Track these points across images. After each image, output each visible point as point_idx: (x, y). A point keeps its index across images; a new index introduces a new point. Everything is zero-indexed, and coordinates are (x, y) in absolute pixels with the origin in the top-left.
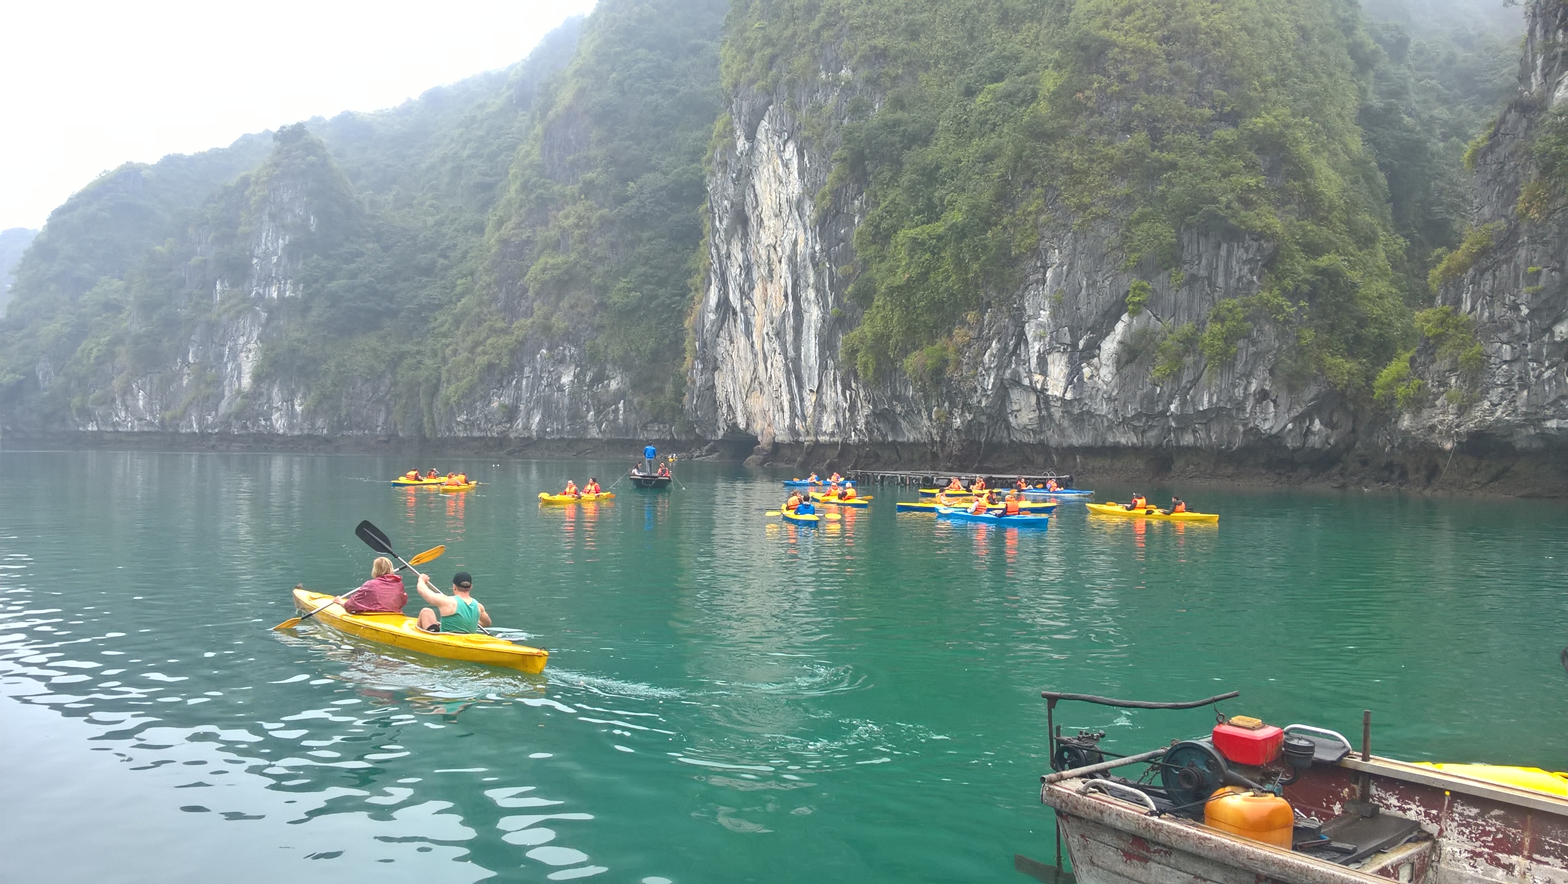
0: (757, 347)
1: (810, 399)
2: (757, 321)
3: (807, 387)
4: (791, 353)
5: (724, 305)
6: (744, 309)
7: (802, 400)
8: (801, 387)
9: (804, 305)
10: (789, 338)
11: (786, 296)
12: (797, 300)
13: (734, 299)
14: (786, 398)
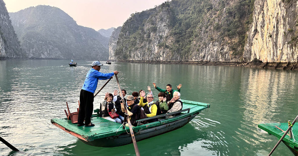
0: (265, 40)
1: (279, 52)
2: (265, 34)
3: (278, 49)
4: (274, 41)
5: (256, 31)
6: (262, 31)
7: (277, 52)
8: (277, 49)
9: (279, 29)
10: (274, 37)
11: (274, 27)
12: (277, 28)
13: (259, 29)
14: (272, 52)
